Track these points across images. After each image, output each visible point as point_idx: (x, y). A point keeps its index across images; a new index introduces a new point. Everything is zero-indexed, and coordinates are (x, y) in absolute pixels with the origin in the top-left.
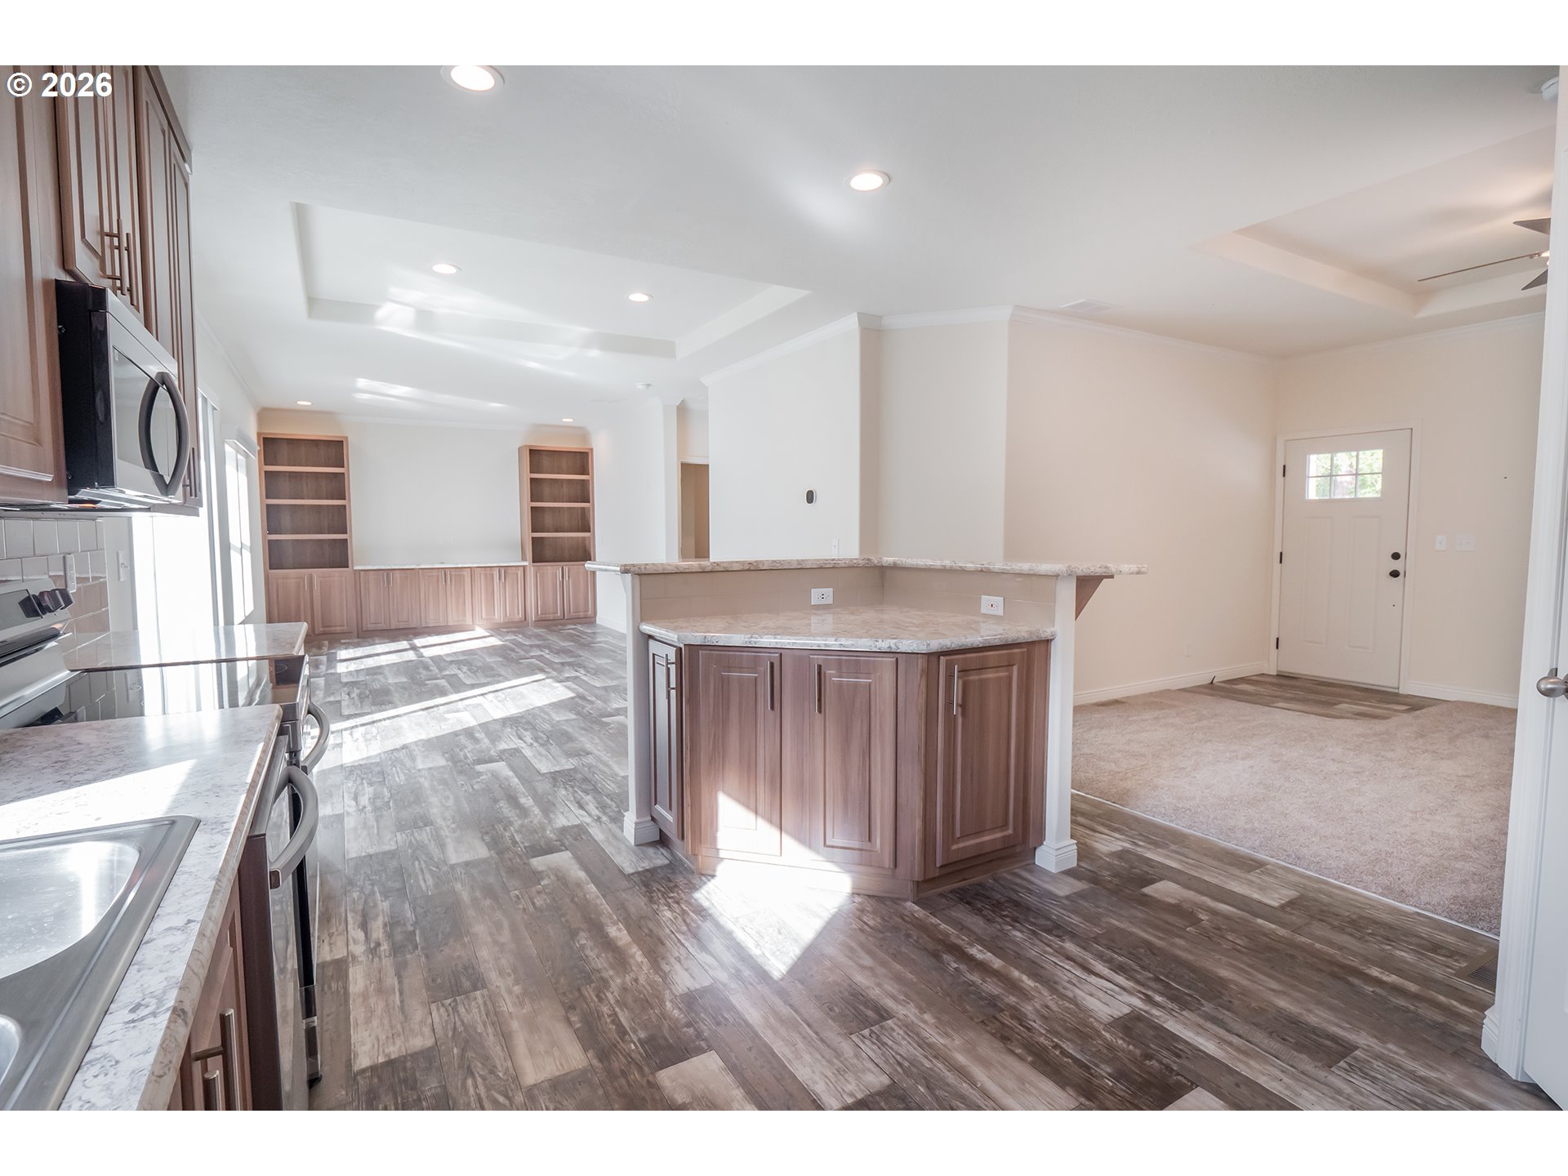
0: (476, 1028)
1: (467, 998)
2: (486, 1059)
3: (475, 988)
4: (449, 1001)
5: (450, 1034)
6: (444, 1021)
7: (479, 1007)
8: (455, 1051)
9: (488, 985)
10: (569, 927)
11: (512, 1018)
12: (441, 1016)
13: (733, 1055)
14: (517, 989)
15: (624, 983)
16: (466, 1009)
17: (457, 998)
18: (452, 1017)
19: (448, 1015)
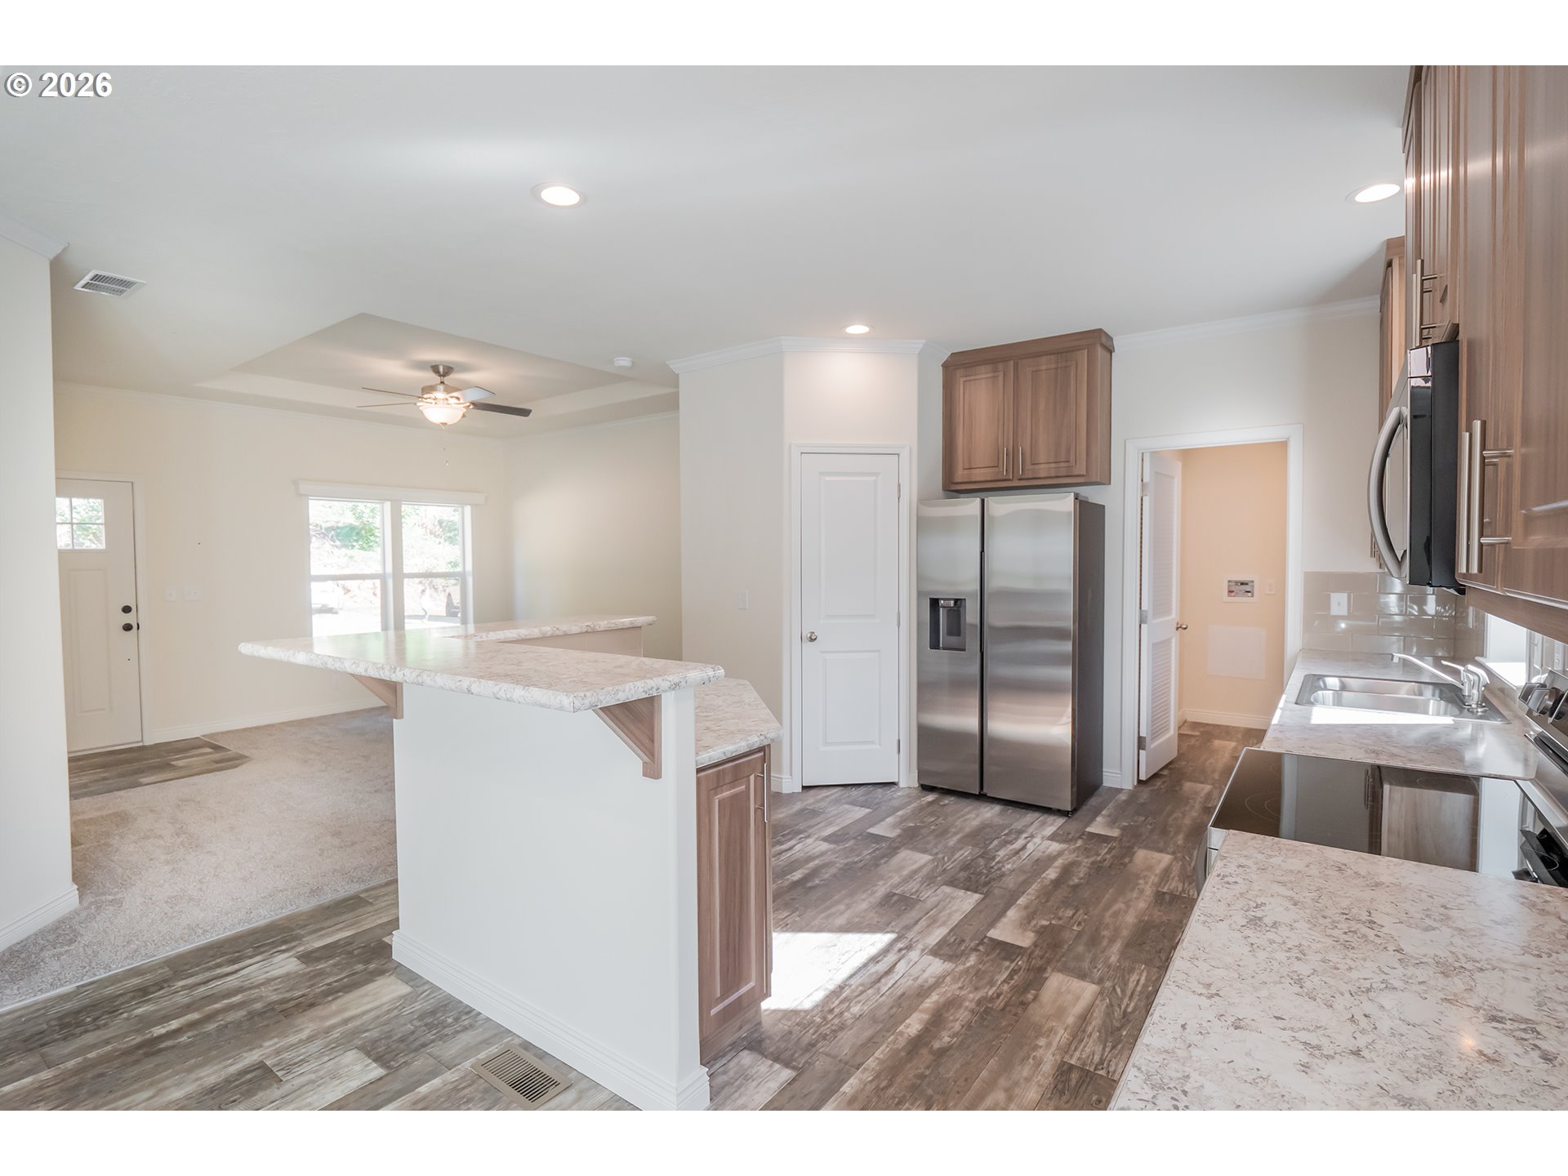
0: (1099, 1037)
1: (1084, 1064)
2: (1109, 1014)
3: (1071, 1067)
4: (1101, 1072)
5: (1119, 1047)
6: (1118, 1059)
7: (1083, 1050)
8: (1124, 1033)
9: (1059, 1061)
10: (934, 1061)
11: (1068, 1026)
12: (1117, 1065)
13: (981, 929)
14: (1042, 1042)
15: (970, 992)
16: (1093, 1055)
17: (1092, 1070)
18: (1108, 1058)
19: (1110, 1061)
